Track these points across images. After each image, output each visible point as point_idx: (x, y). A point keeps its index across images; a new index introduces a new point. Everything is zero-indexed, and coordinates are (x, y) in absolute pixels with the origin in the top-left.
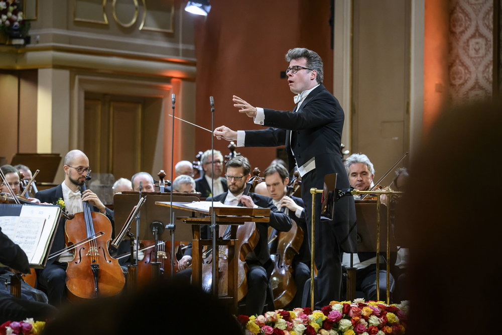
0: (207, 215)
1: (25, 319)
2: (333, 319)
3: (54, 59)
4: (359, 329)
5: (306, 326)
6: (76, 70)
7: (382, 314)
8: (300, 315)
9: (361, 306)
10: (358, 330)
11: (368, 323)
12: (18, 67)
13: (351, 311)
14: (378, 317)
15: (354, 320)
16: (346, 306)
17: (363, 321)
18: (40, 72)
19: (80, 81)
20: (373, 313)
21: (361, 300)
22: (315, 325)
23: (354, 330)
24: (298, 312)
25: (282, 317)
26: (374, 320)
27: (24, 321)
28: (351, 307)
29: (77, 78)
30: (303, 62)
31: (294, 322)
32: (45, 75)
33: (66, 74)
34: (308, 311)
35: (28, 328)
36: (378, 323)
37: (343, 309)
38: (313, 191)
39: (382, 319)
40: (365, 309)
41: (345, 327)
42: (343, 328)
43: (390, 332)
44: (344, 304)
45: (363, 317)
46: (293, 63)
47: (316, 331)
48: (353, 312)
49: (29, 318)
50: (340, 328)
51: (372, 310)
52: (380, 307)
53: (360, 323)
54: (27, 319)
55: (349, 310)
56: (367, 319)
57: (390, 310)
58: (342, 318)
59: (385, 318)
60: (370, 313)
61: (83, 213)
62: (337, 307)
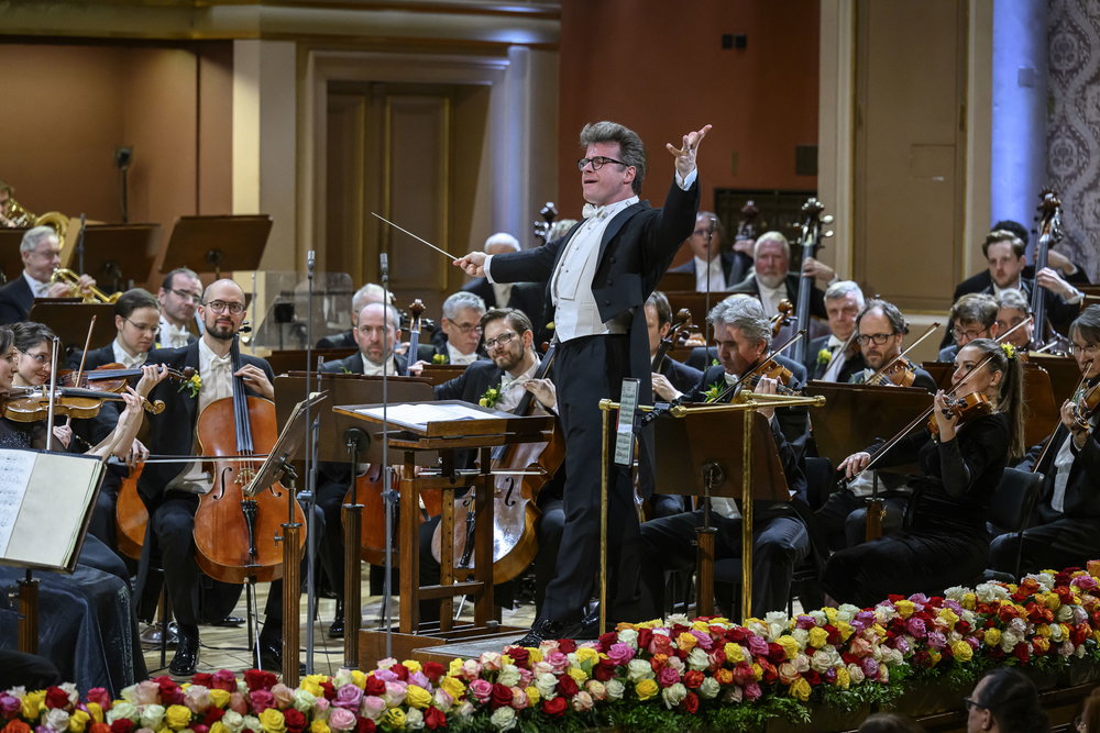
0: (423, 437)
1: (11, 689)
2: (616, 660)
3: (264, 22)
4: (666, 678)
5: (557, 676)
6: (308, 40)
7: (716, 647)
8: (551, 653)
9: (678, 630)
10: (663, 680)
11: (687, 664)
12: (196, 35)
13: (653, 643)
14: (706, 651)
15: (657, 661)
16: (644, 633)
17: (675, 661)
18: (238, 46)
19: (319, 62)
20: (698, 645)
21: (679, 618)
22: (578, 674)
23: (655, 679)
24: (549, 648)
25: (513, 660)
26: (700, 659)
27: (8, 692)
28: (653, 636)
29: (311, 56)
30: (613, 151)
31: (537, 669)
32: (247, 52)
33: (288, 49)
34: (569, 647)
35: (11, 706)
36: (707, 664)
37: (639, 639)
38: (603, 405)
39: (714, 655)
40: (684, 636)
41: (639, 675)
42: (635, 676)
43: (727, 681)
44: (641, 631)
45: (677, 652)
46: (593, 152)
47: (580, 684)
48: (656, 645)
49: (18, 685)
50: (629, 677)
51: (696, 640)
52: (713, 630)
53: (669, 665)
54: (14, 688)
55: (650, 641)
56: (683, 656)
57: (732, 636)
58: (636, 656)
59: (721, 655)
60: (690, 646)
61: (232, 398)
62: (627, 635)
